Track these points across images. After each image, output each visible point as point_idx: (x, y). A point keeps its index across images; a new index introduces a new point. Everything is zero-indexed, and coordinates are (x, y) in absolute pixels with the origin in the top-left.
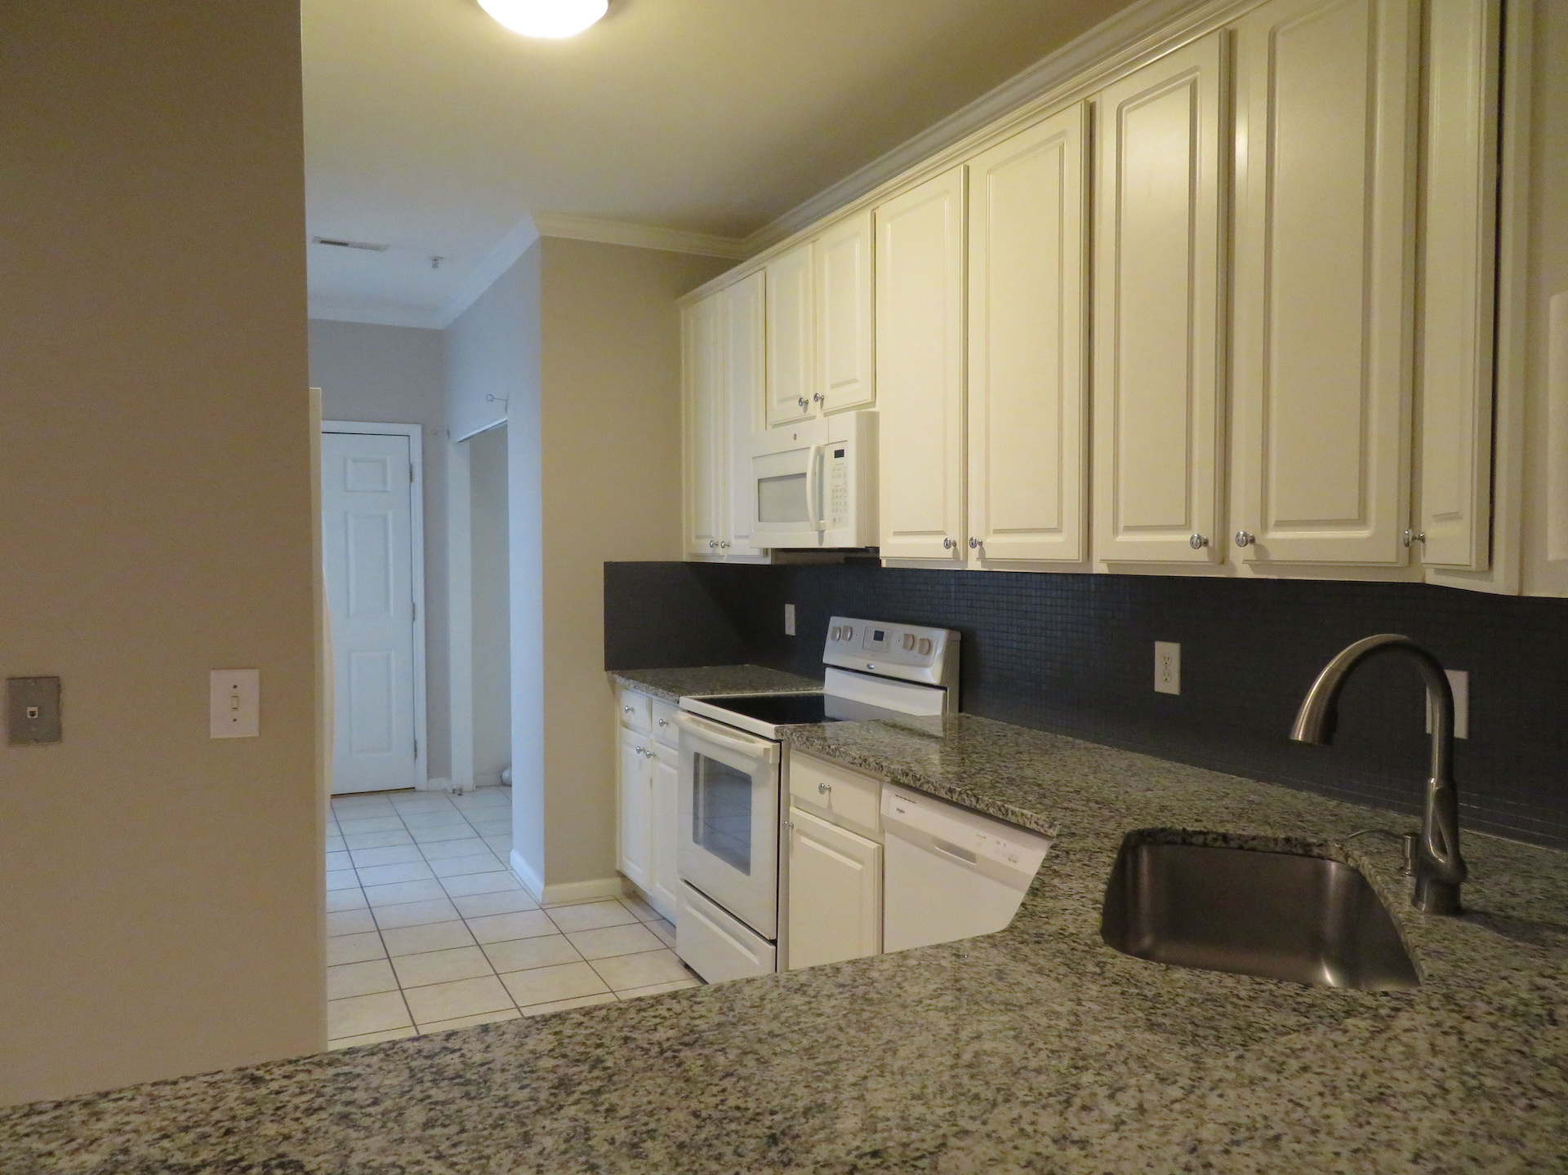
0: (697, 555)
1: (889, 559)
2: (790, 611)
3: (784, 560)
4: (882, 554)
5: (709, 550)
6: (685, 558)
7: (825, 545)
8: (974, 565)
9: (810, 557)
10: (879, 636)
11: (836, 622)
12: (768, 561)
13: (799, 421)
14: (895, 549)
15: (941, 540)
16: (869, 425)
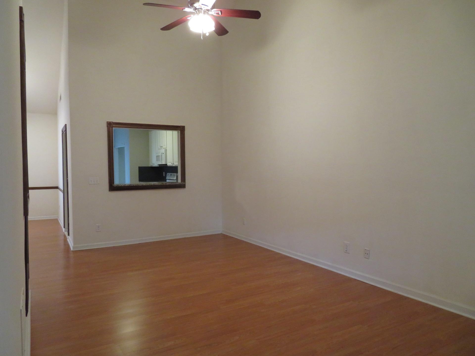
0: (151, 166)
1: (169, 165)
2: (164, 173)
3: (161, 166)
4: (167, 165)
5: (152, 165)
6: (150, 166)
7: (163, 164)
8: (174, 166)
9: (162, 166)
10: (171, 175)
11: (168, 174)
12: (158, 166)
13: (161, 149)
14: (169, 164)
15: (171, 163)
16: (166, 150)
